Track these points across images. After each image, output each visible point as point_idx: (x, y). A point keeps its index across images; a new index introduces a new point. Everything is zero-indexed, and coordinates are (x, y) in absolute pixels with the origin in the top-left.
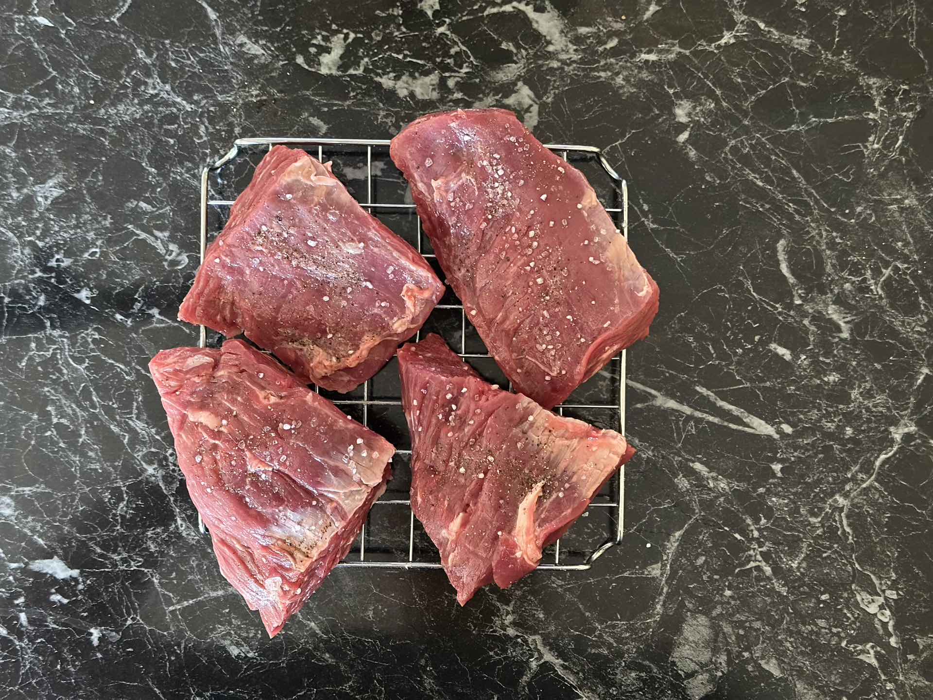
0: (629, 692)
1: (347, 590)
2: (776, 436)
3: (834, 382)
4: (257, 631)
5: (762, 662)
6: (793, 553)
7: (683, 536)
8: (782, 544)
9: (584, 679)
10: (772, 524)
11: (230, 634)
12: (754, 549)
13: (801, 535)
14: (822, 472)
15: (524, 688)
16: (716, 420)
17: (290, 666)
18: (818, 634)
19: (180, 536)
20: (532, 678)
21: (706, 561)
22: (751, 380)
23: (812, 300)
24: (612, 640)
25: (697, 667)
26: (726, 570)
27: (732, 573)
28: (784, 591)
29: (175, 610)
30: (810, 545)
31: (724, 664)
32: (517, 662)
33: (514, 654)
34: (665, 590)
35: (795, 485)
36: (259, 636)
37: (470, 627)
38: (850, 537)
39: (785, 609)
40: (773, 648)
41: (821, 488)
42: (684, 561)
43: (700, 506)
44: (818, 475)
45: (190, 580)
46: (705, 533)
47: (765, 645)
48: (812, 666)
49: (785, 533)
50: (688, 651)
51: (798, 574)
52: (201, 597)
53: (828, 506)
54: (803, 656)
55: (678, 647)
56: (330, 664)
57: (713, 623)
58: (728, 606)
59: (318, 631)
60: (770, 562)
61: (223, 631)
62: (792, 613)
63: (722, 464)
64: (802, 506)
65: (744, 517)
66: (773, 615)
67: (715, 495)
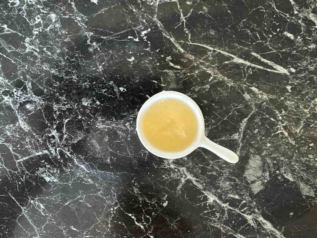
0: (226, 191)
1: (97, 150)
2: (288, 74)
3: (313, 48)
4: (57, 170)
5: (285, 175)
6: (297, 126)
7: (248, 120)
8: (292, 122)
9: (206, 186)
10: (288, 113)
11: (46, 172)
12: (280, 125)
13: (301, 118)
14: (309, 89)
15: (179, 191)
16: (261, 67)
17: (73, 185)
18: (309, 161)
19: (21, 129)
20: (182, 186)
21: (258, 131)
22: (276, 49)
23: (303, 11)
24: (218, 168)
26: (267, 135)
27: (270, 136)
28: (293, 143)
29: (20, 162)
30: (304, 122)
31: (268, 177)
32: (176, 180)
33: (174, 176)
35: (297, 95)
36: (59, 172)
37: (154, 165)
39: (294, 151)
40: (290, 169)
41: (309, 96)
42: (249, 131)
43: (255, 106)
44: (307, 90)
45: (26, 148)
46: (258, 119)
47: (286, 167)
48: (307, 176)
49: (294, 117)
50: (252, 172)
51: (300, 135)
52: (31, 155)
53: (312, 104)
54: (303, 172)
55: (247, 170)
56: (91, 184)
57: (262, 158)
58: (269, 151)
59: (85, 169)
60: (287, 130)
61: (42, 170)
62: (297, 153)
63: (264, 87)
64: (300, 105)
65: (275, 111)
66: (289, 154)
67: (261, 101)
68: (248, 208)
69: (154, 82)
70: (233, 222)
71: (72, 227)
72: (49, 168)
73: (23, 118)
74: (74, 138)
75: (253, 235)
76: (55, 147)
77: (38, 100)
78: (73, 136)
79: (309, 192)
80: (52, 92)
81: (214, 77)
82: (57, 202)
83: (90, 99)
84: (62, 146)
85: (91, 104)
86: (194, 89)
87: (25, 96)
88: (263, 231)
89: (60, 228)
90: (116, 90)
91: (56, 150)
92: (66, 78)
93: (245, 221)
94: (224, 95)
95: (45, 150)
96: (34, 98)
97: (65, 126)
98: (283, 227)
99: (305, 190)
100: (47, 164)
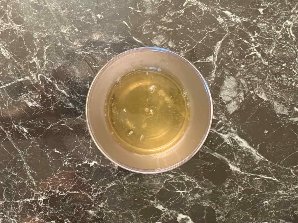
1: (77, 76)
5: (259, 95)
6: (269, 47)
7: (222, 43)
8: (265, 43)
10: (260, 35)
11: (28, 97)
12: (253, 47)
13: (273, 39)
14: (280, 11)
17: (55, 109)
18: (282, 81)
19: (3, 56)
21: (232, 53)
25: (231, 99)
26: (241, 57)
27: (244, 57)
28: (266, 63)
29: (3, 88)
30: (277, 43)
31: (242, 97)
34: (216, 67)
35: (269, 17)
36: (41, 97)
38: (294, 38)
39: (268, 72)
40: (263, 88)
41: (280, 18)
42: (223, 54)
43: (229, 29)
44: (279, 12)
45: (8, 75)
46: (231, 41)
47: (260, 87)
48: (280, 95)
49: (266, 38)
50: (227, 92)
51: (272, 56)
52: (14, 81)
53: (284, 26)
54: (276, 91)
55: (223, 91)
56: (72, 108)
57: (237, 80)
58: (243, 72)
59: (66, 94)
60: (260, 52)
61: (24, 96)
62: (270, 73)
63: (237, 10)
64: (272, 26)
65: (248, 33)
66: (262, 74)
67: (235, 24)
68: (224, 128)
69: (130, 9)
70: (210, 141)
71: (55, 149)
72: (31, 93)
73: (5, 46)
74: (54, 65)
75: (229, 153)
76: (36, 74)
77: (18, 29)
78: (53, 63)
79: (283, 111)
80: (32, 21)
81: (188, 2)
82: (39, 126)
83: (69, 27)
84: (43, 72)
85: (69, 31)
86: (169, 14)
87: (6, 25)
88: (239, 149)
89: (44, 151)
90: (94, 17)
91: (37, 76)
92: (44, 7)
93: (221, 140)
94: (199, 19)
95: (27, 76)
96: (14, 27)
97: (46, 53)
98: (258, 144)
99: (278, 109)
100: (29, 90)
